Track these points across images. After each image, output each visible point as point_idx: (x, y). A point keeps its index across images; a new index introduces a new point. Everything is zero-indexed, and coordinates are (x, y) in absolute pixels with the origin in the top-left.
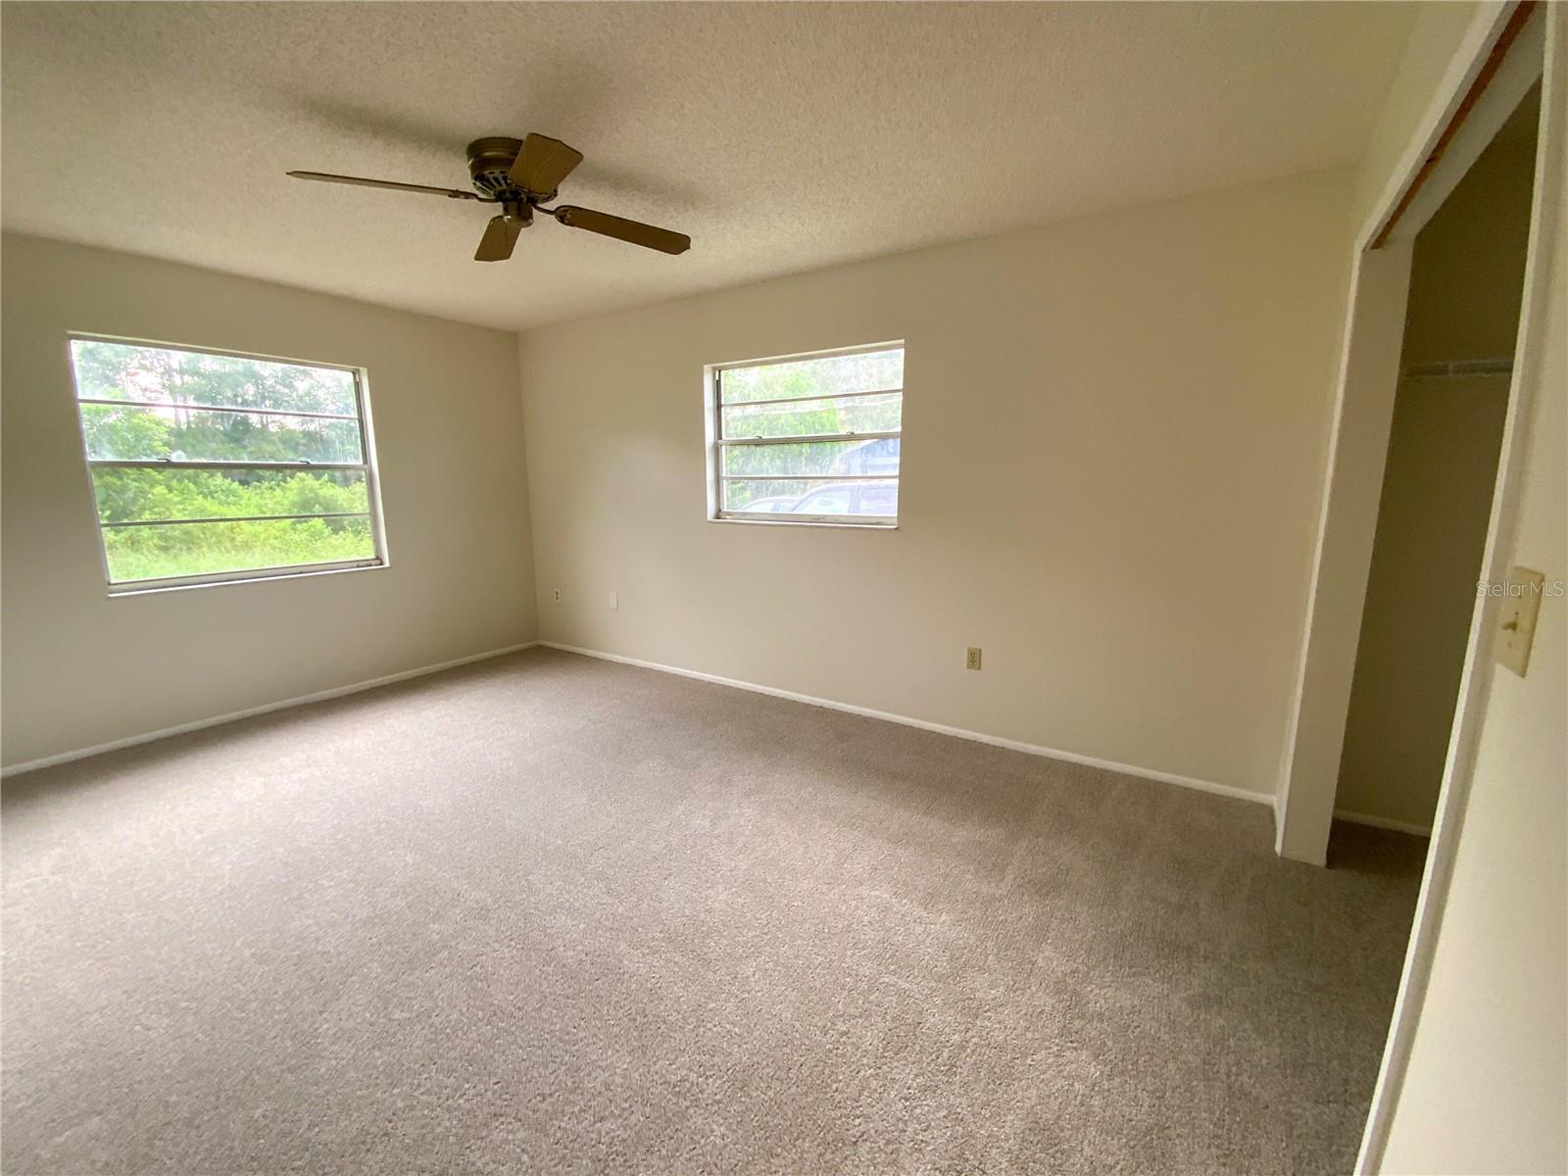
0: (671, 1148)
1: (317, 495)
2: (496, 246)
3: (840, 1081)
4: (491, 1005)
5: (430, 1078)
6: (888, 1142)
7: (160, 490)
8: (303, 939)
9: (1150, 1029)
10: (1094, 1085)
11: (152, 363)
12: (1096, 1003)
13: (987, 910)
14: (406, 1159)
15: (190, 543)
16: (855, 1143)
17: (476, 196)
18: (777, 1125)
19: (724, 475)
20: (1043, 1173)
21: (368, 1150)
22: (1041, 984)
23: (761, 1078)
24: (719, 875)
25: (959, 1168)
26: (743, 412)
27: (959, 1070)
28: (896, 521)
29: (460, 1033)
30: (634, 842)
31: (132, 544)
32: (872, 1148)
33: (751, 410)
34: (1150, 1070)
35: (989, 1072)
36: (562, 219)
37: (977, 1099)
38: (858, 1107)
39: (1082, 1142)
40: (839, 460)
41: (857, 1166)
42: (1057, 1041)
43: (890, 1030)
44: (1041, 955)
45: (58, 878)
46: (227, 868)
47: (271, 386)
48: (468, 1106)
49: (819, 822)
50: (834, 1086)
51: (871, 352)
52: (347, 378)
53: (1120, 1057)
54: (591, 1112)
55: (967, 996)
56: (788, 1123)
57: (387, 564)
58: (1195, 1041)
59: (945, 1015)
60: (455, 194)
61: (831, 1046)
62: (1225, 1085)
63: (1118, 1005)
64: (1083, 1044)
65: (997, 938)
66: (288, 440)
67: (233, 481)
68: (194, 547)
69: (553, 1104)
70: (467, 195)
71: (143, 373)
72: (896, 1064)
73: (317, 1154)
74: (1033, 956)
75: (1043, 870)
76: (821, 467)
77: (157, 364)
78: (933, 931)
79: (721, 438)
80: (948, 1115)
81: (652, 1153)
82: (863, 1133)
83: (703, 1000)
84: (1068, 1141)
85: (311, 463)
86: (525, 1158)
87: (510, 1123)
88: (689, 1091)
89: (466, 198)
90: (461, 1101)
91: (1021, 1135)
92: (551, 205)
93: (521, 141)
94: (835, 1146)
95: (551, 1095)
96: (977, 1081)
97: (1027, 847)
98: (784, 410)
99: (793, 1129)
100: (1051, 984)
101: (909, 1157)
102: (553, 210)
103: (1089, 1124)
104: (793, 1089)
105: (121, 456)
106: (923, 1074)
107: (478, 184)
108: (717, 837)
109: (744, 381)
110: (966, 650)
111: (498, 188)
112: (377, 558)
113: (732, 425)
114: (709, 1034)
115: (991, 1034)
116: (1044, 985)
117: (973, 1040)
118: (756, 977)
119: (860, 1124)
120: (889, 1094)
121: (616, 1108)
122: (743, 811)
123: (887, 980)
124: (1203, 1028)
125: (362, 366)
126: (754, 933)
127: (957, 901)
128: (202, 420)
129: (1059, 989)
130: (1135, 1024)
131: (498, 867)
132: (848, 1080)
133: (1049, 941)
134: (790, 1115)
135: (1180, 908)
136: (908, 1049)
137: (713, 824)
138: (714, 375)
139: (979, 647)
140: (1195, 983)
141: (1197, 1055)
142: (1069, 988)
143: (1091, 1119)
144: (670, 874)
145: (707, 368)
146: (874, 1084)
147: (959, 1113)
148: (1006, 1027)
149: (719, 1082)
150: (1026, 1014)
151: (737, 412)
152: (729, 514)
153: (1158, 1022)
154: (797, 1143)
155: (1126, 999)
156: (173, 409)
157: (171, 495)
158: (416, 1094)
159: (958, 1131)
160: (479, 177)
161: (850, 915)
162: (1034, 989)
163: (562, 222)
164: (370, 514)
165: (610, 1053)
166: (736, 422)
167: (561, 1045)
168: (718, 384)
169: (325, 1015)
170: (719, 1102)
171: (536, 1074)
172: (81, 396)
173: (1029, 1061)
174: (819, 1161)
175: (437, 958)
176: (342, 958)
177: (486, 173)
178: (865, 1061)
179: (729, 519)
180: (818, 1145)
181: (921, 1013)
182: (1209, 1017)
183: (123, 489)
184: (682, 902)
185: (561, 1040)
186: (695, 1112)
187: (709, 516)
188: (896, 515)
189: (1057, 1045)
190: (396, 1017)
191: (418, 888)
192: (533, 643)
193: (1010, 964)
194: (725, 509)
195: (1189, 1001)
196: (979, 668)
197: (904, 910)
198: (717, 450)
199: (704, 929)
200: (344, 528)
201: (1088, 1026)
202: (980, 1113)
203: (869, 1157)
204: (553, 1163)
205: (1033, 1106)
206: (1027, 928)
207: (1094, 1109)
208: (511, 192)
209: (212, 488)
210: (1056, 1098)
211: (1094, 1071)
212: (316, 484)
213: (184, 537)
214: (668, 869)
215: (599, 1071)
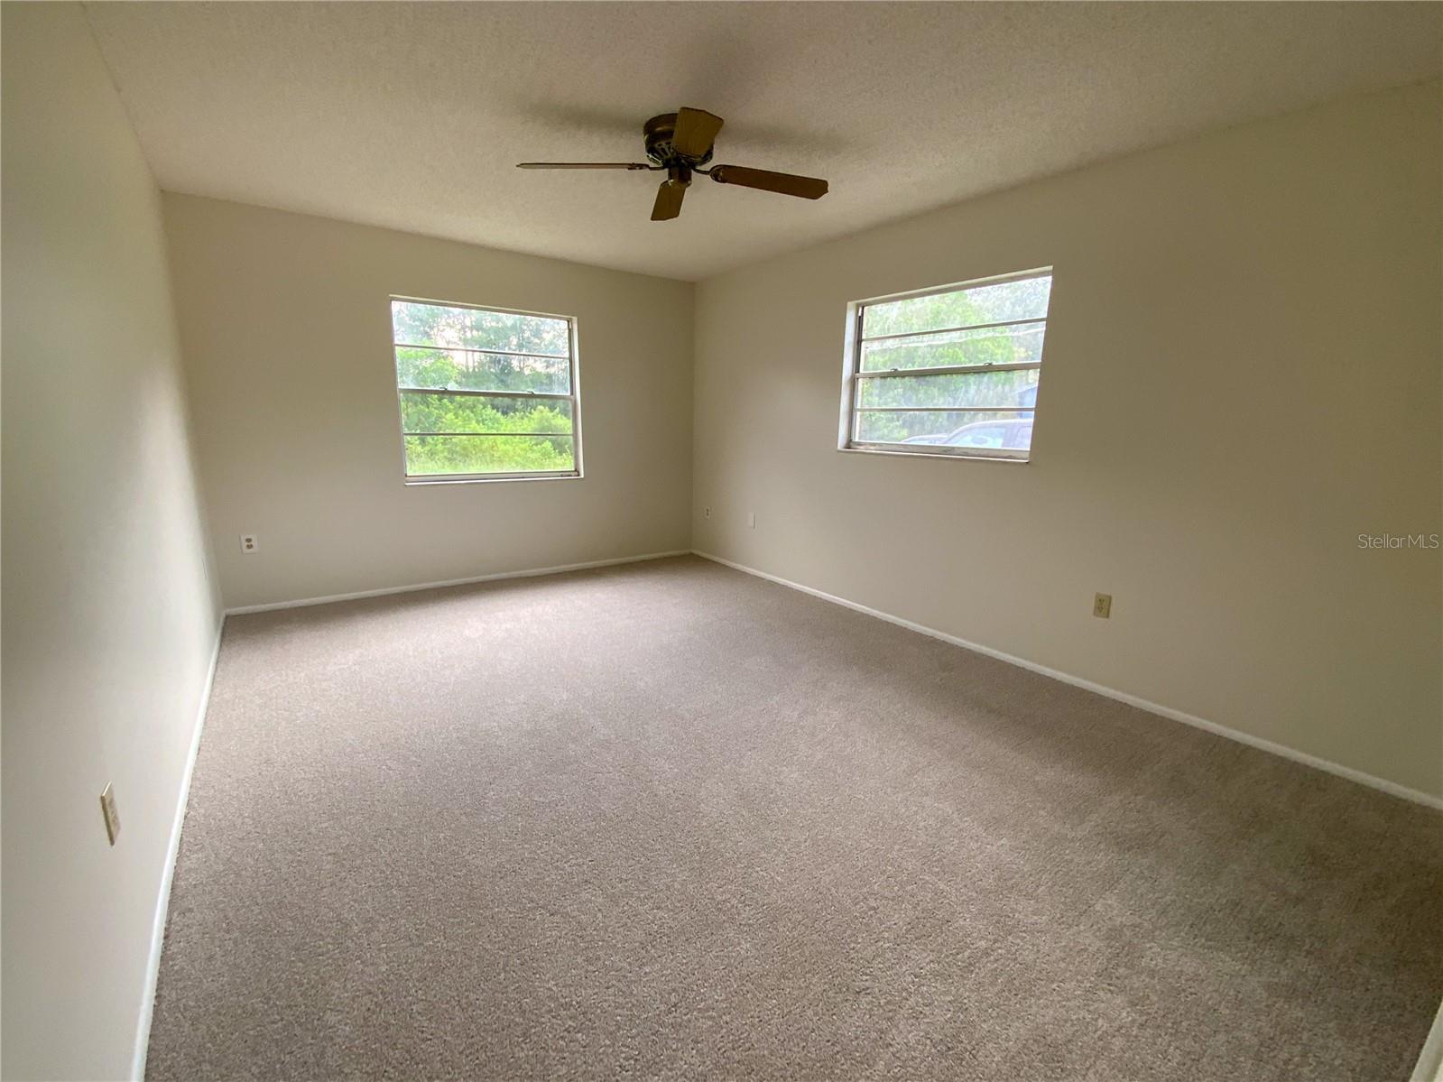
0: (705, 944)
1: (550, 424)
2: (667, 207)
3: (859, 943)
4: (598, 809)
5: (549, 845)
6: (888, 1003)
7: (450, 416)
8: (488, 735)
9: (1209, 999)
10: (1121, 1028)
11: (454, 322)
12: (1151, 960)
13: (1053, 846)
14: (523, 890)
15: (466, 454)
16: (858, 993)
17: (647, 166)
18: (793, 957)
19: (859, 407)
20: (1037, 1080)
21: (501, 878)
22: (1092, 926)
23: (790, 920)
24: (796, 758)
25: (950, 1045)
26: (882, 346)
27: (977, 970)
28: (1027, 455)
29: (574, 821)
30: (731, 717)
31: (432, 455)
32: (872, 1001)
33: (889, 343)
34: (1193, 1033)
35: (1009, 982)
36: (716, 177)
37: (988, 998)
38: (869, 967)
39: (1088, 1069)
40: (973, 391)
41: (855, 1010)
42: (1092, 979)
43: (917, 918)
44: (1101, 900)
45: (357, 668)
46: (453, 679)
47: (528, 338)
48: (569, 870)
49: (900, 735)
50: (852, 945)
51: (1019, 280)
52: (564, 324)
53: (1162, 1013)
54: (652, 901)
55: (1005, 914)
56: (804, 959)
57: (582, 476)
58: (1260, 1023)
59: (977, 923)
60: (632, 167)
61: (858, 915)
62: (1278, 1070)
63: (1178, 969)
64: (1122, 990)
65: (1056, 874)
66: (536, 379)
67: (498, 411)
68: (468, 460)
69: (626, 887)
70: (641, 166)
71: (448, 329)
72: (915, 946)
73: (470, 871)
74: (1092, 899)
75: (1134, 826)
76: (954, 398)
77: (456, 323)
78: (988, 851)
79: (858, 372)
80: (954, 1001)
81: (690, 943)
82: (868, 988)
83: (757, 849)
84: (1073, 1063)
85: (535, 393)
86: (599, 915)
87: (595, 890)
88: (729, 910)
89: (641, 169)
90: (565, 865)
91: (1024, 1042)
92: (707, 167)
93: (676, 114)
94: (840, 989)
95: (626, 880)
96: (992, 984)
97: (1121, 801)
98: (922, 342)
99: (806, 964)
100: (1104, 930)
101: (905, 1021)
102: (709, 170)
103: (1103, 1057)
104: (815, 936)
105: (420, 386)
106: (939, 963)
107: (650, 156)
108: (802, 728)
109: (885, 316)
110: (1094, 596)
111: (665, 157)
112: (576, 470)
113: (871, 359)
114: (755, 874)
115: (1021, 951)
116: (1094, 927)
117: (1000, 951)
118: (807, 844)
119: (867, 980)
120: (901, 967)
121: (671, 904)
122: (831, 712)
123: (927, 878)
124: (1275, 1014)
125: (573, 316)
126: (814, 810)
127: (1022, 831)
128: (482, 364)
129: (1113, 934)
130: (1192, 990)
131: (624, 714)
132: (866, 945)
133: (1116, 891)
134: (807, 954)
135: (1298, 900)
136: (931, 938)
137: (800, 717)
138: (858, 312)
139: (1109, 594)
140: (1284, 973)
141: (1256, 1036)
142: (1124, 938)
143: (1106, 1054)
144: (754, 748)
145: (851, 305)
146: (889, 955)
147: (965, 1004)
148: (1038, 951)
149: (754, 911)
150: (1065, 946)
151: (876, 346)
152: (859, 444)
153: (1220, 996)
154: (807, 975)
155: (1190, 966)
156: (464, 352)
157: (456, 420)
158: (539, 852)
159: (959, 1017)
160: (651, 150)
161: (908, 817)
162: (1082, 928)
163: (716, 180)
164: (573, 435)
165: (675, 866)
166: (875, 357)
167: (641, 849)
168: (860, 321)
169: (493, 786)
170: (750, 925)
171: (619, 864)
172: (396, 342)
173: (1054, 986)
174: (822, 994)
175: (569, 768)
176: (510, 753)
177: (656, 145)
178: (886, 935)
179: (861, 449)
180: (825, 983)
181: (953, 913)
182: (1286, 1007)
183: (428, 416)
184: (759, 771)
185: (641, 846)
186: (730, 927)
187: (839, 444)
188: (1029, 449)
189: (1091, 982)
190: (536, 799)
191: (566, 717)
192: (687, 551)
193: (1063, 900)
194: (857, 440)
195: (1268, 987)
196: (1108, 616)
197: (962, 826)
198: (853, 382)
199: (771, 796)
200: (565, 451)
201: (1134, 977)
202: (987, 1011)
203: (868, 1007)
204: (617, 925)
205: (1045, 1024)
206: (1094, 873)
207: (1113, 1047)
208: (674, 159)
209: (484, 416)
210: (1073, 1025)
211: (1126, 1016)
212: (551, 415)
213: (462, 452)
214: (753, 743)
215: (664, 875)
